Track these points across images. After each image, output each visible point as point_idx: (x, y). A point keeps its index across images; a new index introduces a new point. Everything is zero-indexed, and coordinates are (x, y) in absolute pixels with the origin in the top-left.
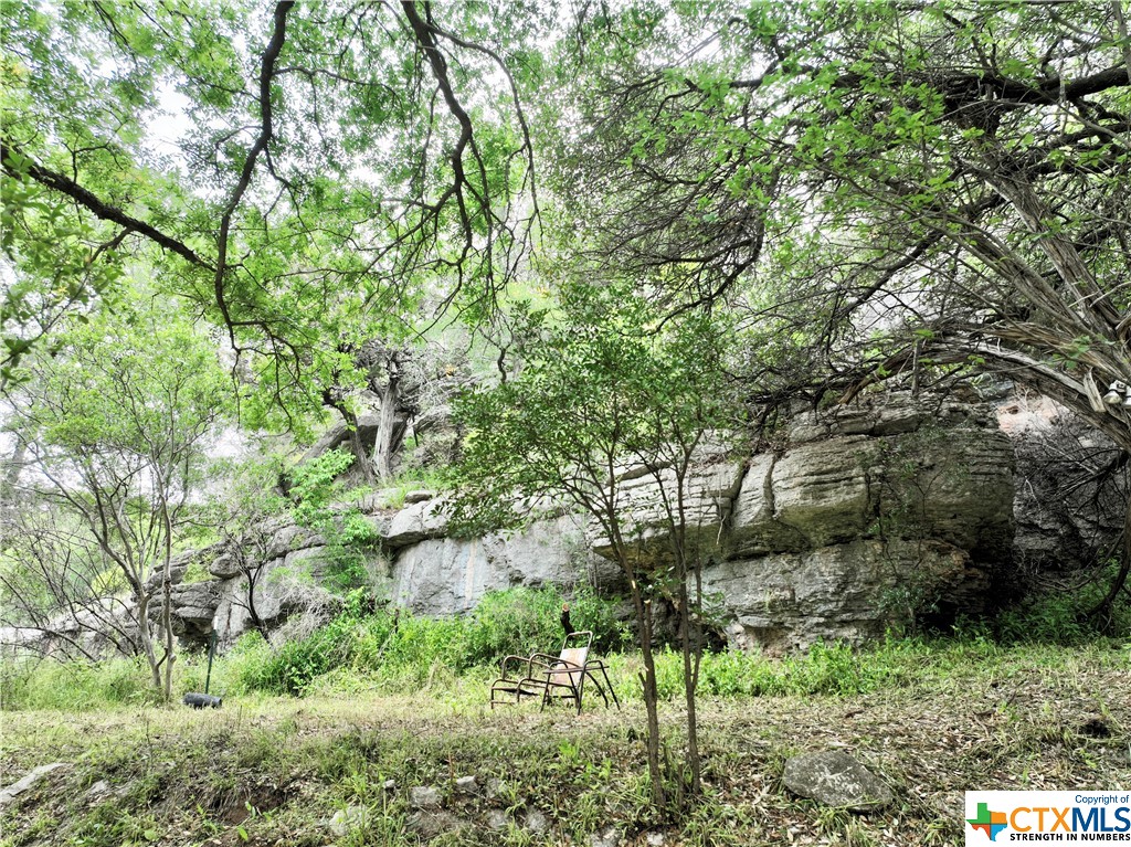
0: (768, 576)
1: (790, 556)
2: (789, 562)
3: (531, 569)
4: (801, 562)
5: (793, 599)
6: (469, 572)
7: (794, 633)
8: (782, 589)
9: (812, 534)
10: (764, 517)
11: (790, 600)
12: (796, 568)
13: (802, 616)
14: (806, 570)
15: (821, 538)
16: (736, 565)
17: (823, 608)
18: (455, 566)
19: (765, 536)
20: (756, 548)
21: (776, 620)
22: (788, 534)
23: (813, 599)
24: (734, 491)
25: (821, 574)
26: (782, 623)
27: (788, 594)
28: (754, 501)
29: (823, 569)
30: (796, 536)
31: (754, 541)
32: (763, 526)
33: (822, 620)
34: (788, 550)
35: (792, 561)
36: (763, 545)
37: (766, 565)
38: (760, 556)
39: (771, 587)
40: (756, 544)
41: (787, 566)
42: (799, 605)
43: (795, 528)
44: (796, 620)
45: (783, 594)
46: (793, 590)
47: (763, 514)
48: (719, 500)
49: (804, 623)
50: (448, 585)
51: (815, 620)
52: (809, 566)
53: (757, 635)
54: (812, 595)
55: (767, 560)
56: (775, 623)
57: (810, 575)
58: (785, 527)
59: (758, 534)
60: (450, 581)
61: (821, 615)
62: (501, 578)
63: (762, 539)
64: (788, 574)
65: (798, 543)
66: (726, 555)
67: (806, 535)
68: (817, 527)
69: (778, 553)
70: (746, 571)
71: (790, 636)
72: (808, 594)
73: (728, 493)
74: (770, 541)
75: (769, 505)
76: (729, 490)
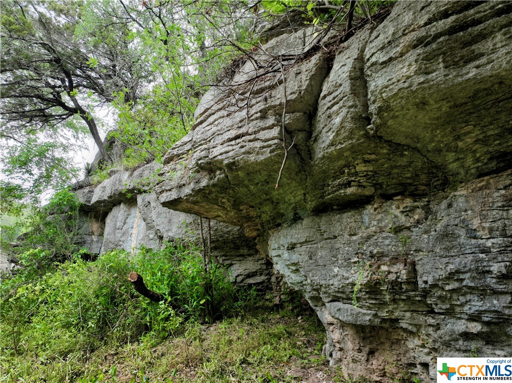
0: (369, 237)
1: (408, 202)
2: (408, 212)
3: (167, 228)
4: (427, 210)
5: (412, 281)
6: (134, 231)
7: (417, 342)
8: (395, 260)
9: (451, 156)
10: (352, 132)
11: (408, 282)
12: (418, 222)
13: (431, 312)
14: (439, 226)
15: (469, 161)
16: (324, 219)
17: (476, 304)
18: (125, 227)
19: (361, 168)
20: (349, 191)
21: (384, 314)
22: (403, 161)
23: (456, 285)
24: (309, 99)
25: (472, 234)
26: (396, 320)
27: (401, 271)
28: (335, 108)
29: (476, 223)
30: (419, 164)
31: (345, 178)
32: (353, 149)
33: (475, 327)
34: (408, 190)
35: (413, 210)
36: (360, 186)
37: (366, 219)
38: (357, 204)
39: (372, 256)
40: (348, 184)
41: (403, 219)
42: (426, 293)
43: (415, 149)
44: (421, 319)
45: (394, 269)
46: (414, 264)
47: (349, 125)
48: (287, 119)
49: (437, 327)
50: (121, 243)
51: (461, 326)
52: (444, 218)
53: (357, 332)
54: (452, 276)
55: (369, 209)
56: (384, 320)
57: (446, 235)
58: (397, 148)
59: (347, 166)
60: (122, 239)
61: (473, 318)
62: (151, 236)
63: (356, 174)
64: (405, 233)
65: (423, 178)
66: (310, 205)
67: (439, 160)
68: (458, 138)
69: (388, 197)
70: (337, 229)
71: (411, 345)
72: (443, 274)
73: (300, 106)
74: (370, 177)
75: (360, 109)
76: (301, 98)
